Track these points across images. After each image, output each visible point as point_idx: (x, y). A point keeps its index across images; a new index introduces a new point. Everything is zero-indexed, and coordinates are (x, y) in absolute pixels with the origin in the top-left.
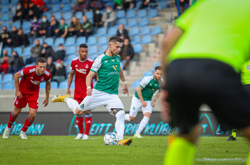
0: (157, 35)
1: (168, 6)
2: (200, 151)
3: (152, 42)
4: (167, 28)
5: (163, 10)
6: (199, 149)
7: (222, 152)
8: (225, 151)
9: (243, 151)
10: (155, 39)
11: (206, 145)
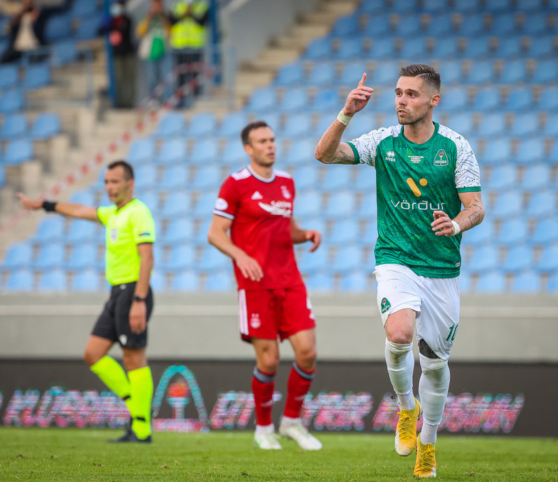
0: (47, 140)
1: (81, 57)
2: (168, 471)
3: (34, 158)
4: (75, 119)
5: (65, 66)
6: (166, 467)
7: (230, 477)
8: (239, 473)
9: (290, 474)
10: (41, 149)
11: (183, 455)
